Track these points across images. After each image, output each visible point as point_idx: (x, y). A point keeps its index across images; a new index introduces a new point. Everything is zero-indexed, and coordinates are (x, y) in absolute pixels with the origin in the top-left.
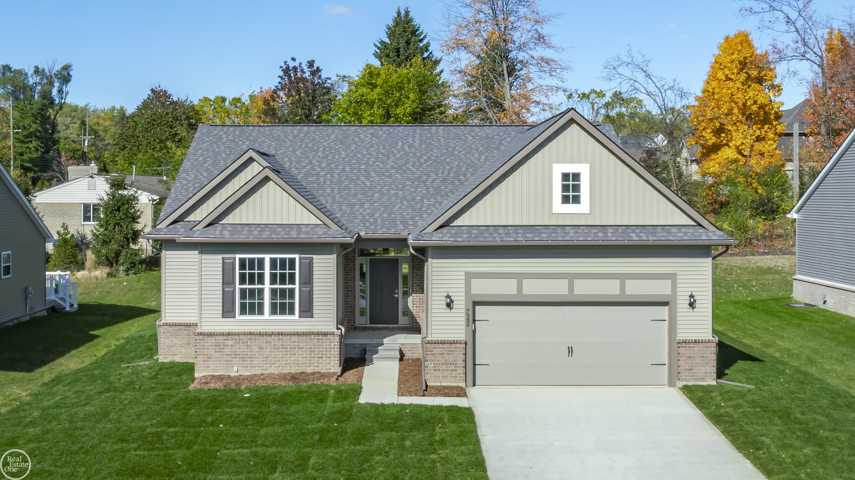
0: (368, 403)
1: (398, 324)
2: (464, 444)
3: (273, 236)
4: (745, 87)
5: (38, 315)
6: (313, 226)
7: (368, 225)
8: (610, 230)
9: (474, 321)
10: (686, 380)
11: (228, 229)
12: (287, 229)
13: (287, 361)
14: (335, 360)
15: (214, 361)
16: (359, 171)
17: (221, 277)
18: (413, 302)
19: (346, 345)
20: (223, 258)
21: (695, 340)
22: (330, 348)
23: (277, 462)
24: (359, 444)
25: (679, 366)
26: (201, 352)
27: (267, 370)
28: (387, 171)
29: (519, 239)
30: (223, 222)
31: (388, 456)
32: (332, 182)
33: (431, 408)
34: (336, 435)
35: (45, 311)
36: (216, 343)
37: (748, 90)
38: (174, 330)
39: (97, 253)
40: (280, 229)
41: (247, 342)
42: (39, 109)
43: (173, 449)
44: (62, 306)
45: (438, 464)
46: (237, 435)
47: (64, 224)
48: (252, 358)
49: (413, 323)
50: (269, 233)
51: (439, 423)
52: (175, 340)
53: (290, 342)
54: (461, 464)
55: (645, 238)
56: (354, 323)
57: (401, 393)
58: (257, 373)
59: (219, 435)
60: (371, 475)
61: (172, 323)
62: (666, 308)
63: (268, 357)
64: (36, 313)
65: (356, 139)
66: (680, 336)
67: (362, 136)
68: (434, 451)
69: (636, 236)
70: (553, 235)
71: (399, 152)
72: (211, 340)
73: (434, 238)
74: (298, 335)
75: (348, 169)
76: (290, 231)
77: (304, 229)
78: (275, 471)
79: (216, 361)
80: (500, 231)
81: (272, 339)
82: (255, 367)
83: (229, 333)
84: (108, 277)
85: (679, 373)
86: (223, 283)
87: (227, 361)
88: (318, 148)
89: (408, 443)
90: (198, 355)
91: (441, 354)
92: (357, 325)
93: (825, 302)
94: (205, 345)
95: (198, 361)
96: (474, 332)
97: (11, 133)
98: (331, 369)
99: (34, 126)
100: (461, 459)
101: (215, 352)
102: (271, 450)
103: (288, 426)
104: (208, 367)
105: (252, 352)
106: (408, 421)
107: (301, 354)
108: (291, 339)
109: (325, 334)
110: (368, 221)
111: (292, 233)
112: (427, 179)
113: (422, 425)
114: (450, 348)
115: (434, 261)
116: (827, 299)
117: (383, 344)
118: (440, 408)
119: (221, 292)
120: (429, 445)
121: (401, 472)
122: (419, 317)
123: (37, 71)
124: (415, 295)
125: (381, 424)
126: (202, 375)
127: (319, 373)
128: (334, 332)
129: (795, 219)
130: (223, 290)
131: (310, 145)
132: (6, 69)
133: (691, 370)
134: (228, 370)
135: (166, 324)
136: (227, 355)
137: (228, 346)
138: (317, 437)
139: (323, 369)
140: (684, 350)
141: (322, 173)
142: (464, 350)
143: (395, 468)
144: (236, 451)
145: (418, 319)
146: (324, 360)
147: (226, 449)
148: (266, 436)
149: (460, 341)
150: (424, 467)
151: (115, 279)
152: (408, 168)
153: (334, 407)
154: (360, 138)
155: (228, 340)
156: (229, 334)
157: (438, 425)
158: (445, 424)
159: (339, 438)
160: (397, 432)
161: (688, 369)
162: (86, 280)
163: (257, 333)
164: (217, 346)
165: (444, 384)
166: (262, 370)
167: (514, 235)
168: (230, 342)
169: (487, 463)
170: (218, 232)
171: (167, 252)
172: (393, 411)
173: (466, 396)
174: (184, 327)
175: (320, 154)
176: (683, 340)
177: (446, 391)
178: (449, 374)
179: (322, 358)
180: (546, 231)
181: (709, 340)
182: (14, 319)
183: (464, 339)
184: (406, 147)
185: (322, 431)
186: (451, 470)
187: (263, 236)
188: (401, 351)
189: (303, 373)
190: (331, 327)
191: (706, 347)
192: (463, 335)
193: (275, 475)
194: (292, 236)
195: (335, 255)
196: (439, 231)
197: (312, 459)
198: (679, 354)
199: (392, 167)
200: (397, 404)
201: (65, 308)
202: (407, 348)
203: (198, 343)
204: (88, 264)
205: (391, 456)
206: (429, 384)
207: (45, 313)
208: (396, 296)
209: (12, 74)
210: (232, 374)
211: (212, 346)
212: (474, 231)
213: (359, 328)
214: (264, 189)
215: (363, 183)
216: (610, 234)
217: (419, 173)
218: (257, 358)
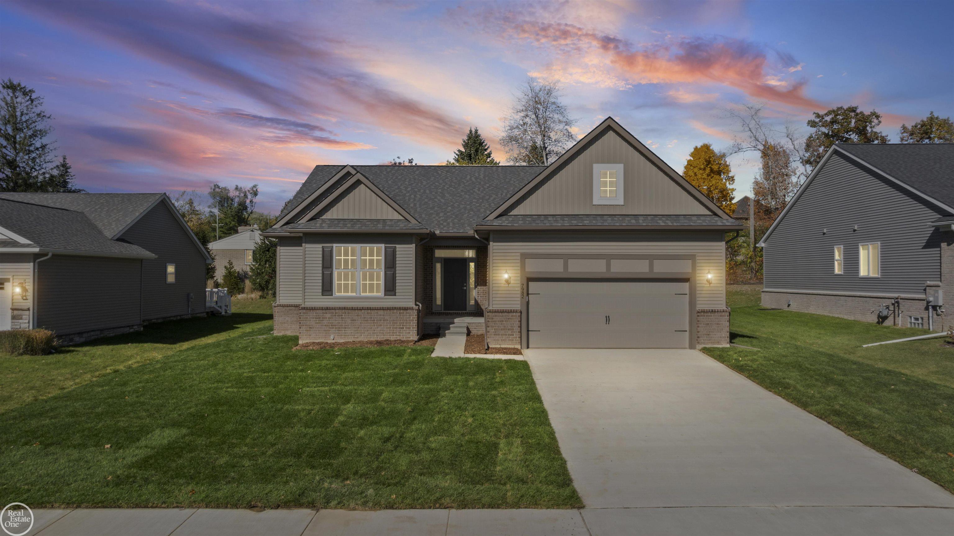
0: (438, 357)
1: (466, 310)
2: (521, 384)
3: (363, 228)
4: (709, 177)
5: (198, 315)
6: (396, 221)
7: (442, 227)
8: (641, 218)
9: (528, 294)
10: (704, 344)
11: (327, 223)
12: (375, 223)
13: (374, 330)
14: (413, 330)
15: (315, 331)
16: (436, 193)
17: (321, 262)
18: (478, 292)
19: (425, 323)
20: (323, 246)
21: (712, 310)
22: (409, 320)
23: (351, 396)
24: (428, 384)
25: (698, 332)
26: (305, 323)
27: (358, 338)
28: (458, 193)
29: (565, 224)
30: (323, 217)
31: (453, 392)
32: (415, 200)
33: (492, 361)
34: (408, 378)
35: (205, 314)
36: (316, 316)
37: (711, 179)
38: (286, 310)
39: (254, 283)
40: (369, 223)
41: (342, 316)
42: (236, 212)
43: (261, 387)
44: (219, 311)
45: (498, 398)
46: (320, 378)
47: (230, 261)
48: (346, 328)
49: (478, 309)
50: (360, 225)
51: (499, 370)
52: (287, 318)
53: (377, 315)
54: (518, 398)
55: (670, 224)
56: (432, 309)
57: (466, 351)
58: (349, 341)
59: (305, 378)
60: (436, 406)
61: (285, 304)
62: (687, 284)
63: (359, 328)
64: (197, 314)
65: (435, 174)
66: (699, 307)
67: (440, 172)
68: (495, 389)
69: (663, 222)
70: (594, 222)
71: (468, 182)
72: (313, 314)
73: (495, 224)
74: (383, 309)
75: (428, 191)
76: (377, 224)
77: (389, 223)
78: (349, 403)
79: (317, 330)
80: (550, 219)
81: (363, 313)
82: (348, 335)
83: (327, 307)
84: (260, 298)
85: (698, 337)
86: (323, 267)
87: (325, 331)
88: (405, 179)
89: (471, 384)
90: (302, 325)
91: (501, 321)
92: (434, 310)
93: (789, 305)
94: (307, 318)
95: (302, 330)
96: (528, 303)
97: (217, 226)
98: (410, 338)
99: (233, 223)
100: (518, 394)
101: (316, 323)
102: (348, 388)
103: (367, 372)
104: (310, 335)
105: (346, 323)
106: (472, 369)
107: (386, 325)
108: (378, 313)
109: (406, 309)
110: (442, 224)
111: (379, 225)
112: (489, 199)
113: (485, 371)
114: (508, 316)
115: (495, 244)
116: (791, 303)
117: (453, 323)
118: (500, 361)
119: (321, 275)
120: (490, 385)
121: (464, 403)
122: (483, 305)
123: (237, 188)
124: (479, 287)
125: (448, 371)
126: (305, 342)
127: (400, 340)
128: (413, 307)
129: (762, 248)
130: (323, 273)
131: (399, 177)
132: (216, 186)
133: (708, 335)
134: (326, 338)
135: (280, 306)
136: (325, 326)
137: (327, 318)
138: (391, 379)
139: (403, 338)
140: (703, 318)
141: (408, 194)
142: (520, 317)
143: (459, 400)
144: (316, 389)
145: (481, 306)
146: (405, 330)
147: (308, 387)
148: (346, 379)
149: (516, 310)
150: (485, 400)
151: (266, 300)
152: (474, 192)
153: (409, 359)
154: (438, 173)
155: (327, 313)
156: (327, 309)
157: (498, 371)
158: (504, 371)
159: (410, 380)
160: (462, 376)
161: (706, 335)
162: (244, 300)
163: (350, 307)
164: (317, 318)
165: (503, 346)
166: (354, 338)
167: (562, 222)
168: (328, 315)
169: (543, 399)
170: (318, 225)
171: (281, 248)
172: (460, 362)
173: (522, 354)
174: (294, 308)
175: (407, 183)
176: (702, 310)
177: (504, 351)
178: (507, 337)
179: (403, 328)
180: (588, 219)
181: (723, 310)
182: (177, 316)
183: (520, 309)
184: (473, 179)
185: (395, 375)
186: (511, 403)
187: (355, 228)
188: (468, 329)
189: (388, 340)
190: (411, 303)
191: (721, 316)
192: (519, 306)
193: (347, 405)
194: (379, 228)
195: (414, 245)
196: (499, 219)
197: (384, 394)
198: (698, 321)
199: (462, 191)
200: (463, 358)
201: (221, 313)
202: (473, 326)
203: (302, 316)
204: (246, 290)
205: (456, 392)
206: (490, 346)
207: (205, 315)
208: (465, 288)
209: (220, 190)
210: (329, 342)
211: (313, 318)
212: (528, 219)
213: (435, 313)
214: (356, 191)
215: (439, 200)
216: (641, 221)
217: (483, 194)
218: (350, 328)
